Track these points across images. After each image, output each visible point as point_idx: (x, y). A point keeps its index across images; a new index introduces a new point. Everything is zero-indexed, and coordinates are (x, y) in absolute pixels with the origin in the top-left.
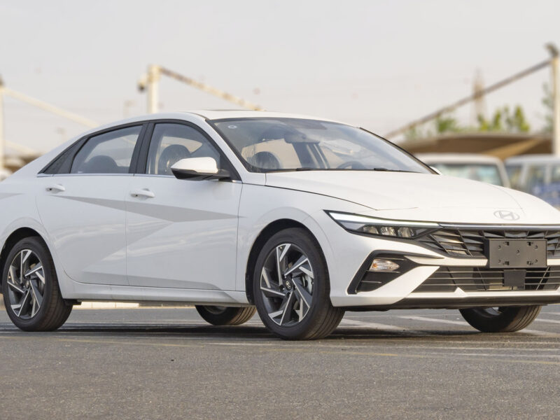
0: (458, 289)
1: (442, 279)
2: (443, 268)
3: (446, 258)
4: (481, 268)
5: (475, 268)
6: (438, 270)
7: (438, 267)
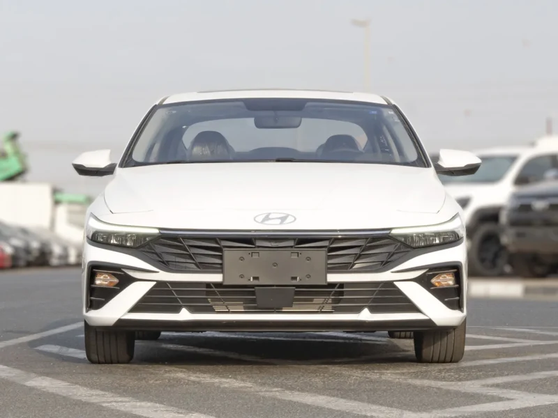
0: (184, 311)
1: (160, 297)
2: (160, 284)
3: (161, 272)
4: (217, 285)
5: (208, 285)
6: (155, 286)
7: (155, 283)
